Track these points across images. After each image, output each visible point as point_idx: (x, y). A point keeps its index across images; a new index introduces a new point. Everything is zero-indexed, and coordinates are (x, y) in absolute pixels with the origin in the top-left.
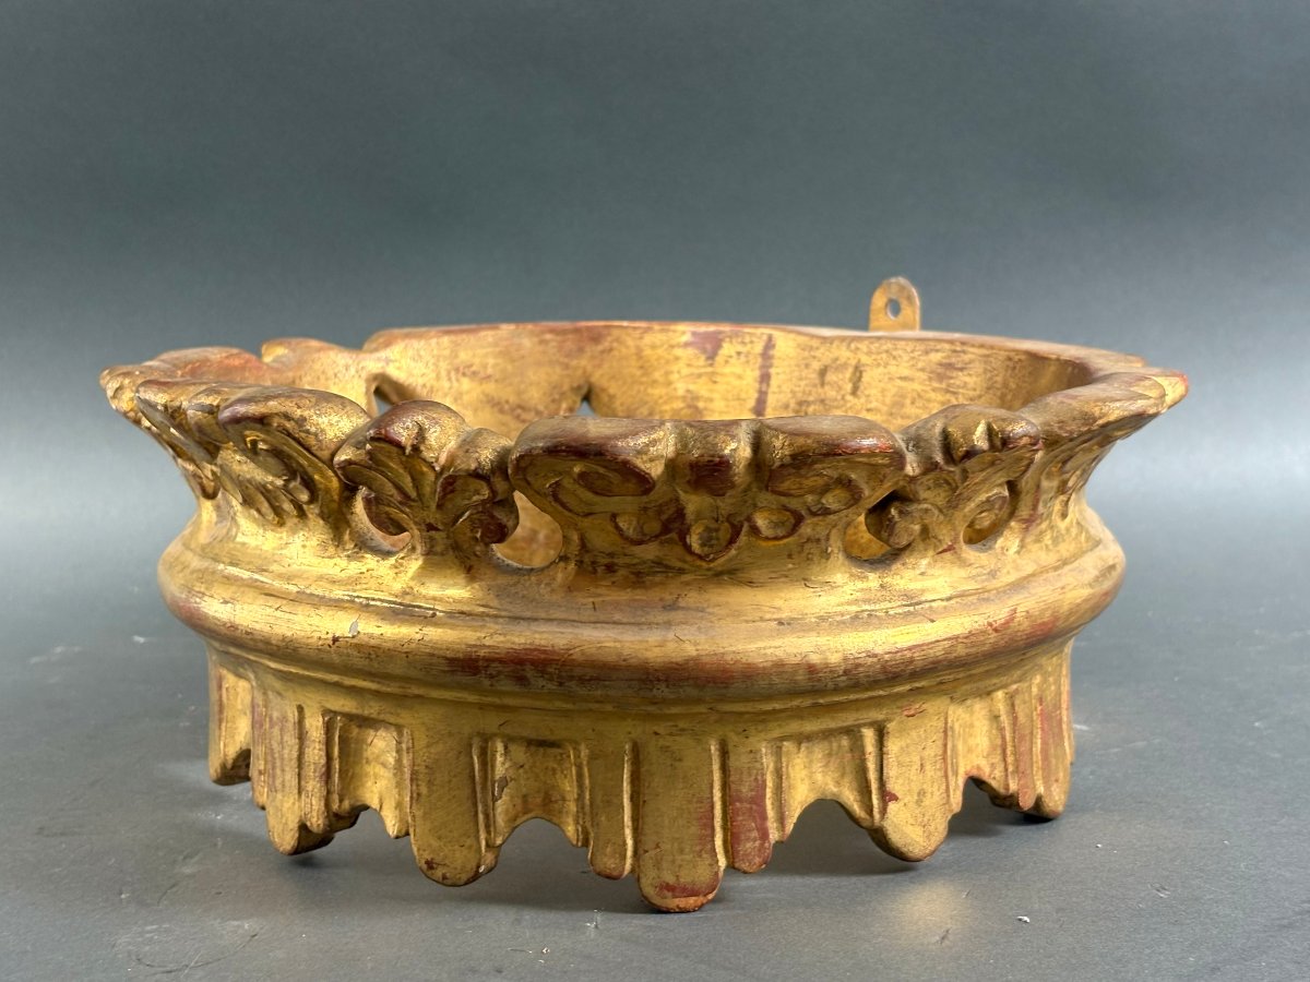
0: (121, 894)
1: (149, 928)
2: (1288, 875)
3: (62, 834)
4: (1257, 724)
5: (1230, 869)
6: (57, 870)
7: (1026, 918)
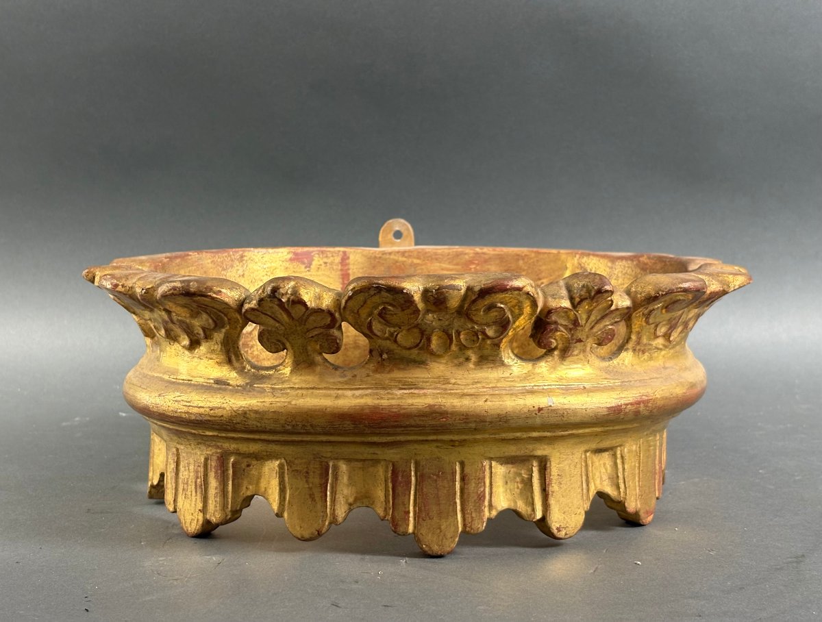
0: (141, 542)
1: (161, 559)
2: (779, 545)
3: (101, 513)
4: (761, 471)
5: (748, 542)
6: (103, 530)
7: (639, 563)
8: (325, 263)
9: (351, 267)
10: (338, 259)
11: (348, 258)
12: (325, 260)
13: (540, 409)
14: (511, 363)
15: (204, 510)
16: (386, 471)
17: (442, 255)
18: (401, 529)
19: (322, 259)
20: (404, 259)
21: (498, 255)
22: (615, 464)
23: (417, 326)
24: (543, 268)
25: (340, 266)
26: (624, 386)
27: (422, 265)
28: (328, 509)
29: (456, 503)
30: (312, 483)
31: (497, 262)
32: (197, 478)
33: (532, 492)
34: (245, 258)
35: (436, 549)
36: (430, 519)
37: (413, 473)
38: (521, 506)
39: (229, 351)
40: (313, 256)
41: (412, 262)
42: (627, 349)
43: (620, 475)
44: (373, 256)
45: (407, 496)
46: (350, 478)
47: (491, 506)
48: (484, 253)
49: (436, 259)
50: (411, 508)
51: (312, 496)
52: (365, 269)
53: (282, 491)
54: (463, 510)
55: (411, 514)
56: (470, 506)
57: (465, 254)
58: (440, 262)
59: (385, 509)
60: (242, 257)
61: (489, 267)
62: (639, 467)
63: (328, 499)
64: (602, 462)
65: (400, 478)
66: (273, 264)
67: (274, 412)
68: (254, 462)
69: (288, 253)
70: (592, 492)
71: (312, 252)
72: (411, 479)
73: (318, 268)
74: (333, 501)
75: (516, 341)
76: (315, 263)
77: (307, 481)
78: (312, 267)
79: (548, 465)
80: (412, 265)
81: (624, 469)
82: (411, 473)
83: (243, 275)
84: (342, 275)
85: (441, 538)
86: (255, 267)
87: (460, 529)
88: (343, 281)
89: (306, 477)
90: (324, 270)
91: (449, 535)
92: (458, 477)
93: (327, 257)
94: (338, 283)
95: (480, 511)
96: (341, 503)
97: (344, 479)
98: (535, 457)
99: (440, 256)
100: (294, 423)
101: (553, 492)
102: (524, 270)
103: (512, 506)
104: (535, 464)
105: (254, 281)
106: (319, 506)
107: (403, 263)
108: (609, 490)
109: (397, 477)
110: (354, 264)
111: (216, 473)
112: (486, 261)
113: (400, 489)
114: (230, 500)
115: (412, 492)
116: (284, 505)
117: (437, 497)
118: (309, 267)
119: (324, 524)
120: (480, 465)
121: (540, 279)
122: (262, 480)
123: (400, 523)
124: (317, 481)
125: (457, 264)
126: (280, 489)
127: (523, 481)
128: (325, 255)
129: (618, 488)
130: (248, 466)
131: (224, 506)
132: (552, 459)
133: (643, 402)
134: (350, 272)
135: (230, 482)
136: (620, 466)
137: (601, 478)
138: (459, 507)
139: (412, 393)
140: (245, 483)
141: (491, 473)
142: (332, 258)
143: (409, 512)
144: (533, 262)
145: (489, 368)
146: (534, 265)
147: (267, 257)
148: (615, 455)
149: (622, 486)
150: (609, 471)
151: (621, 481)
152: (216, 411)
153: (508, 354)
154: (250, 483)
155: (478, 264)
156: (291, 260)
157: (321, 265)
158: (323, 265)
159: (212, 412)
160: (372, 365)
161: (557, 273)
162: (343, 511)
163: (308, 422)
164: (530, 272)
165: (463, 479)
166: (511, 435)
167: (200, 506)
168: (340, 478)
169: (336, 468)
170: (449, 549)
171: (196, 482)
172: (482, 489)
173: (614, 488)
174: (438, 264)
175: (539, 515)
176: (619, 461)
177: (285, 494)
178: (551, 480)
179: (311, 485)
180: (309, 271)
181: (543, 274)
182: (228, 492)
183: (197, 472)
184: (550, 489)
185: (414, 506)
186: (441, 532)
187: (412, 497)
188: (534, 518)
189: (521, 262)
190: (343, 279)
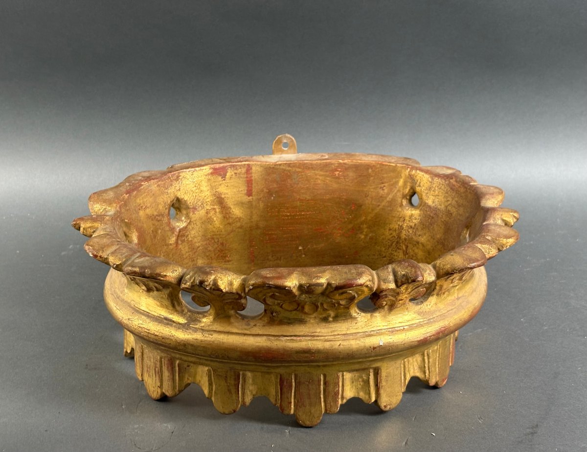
0: (122, 406)
3: (95, 369)
5: (505, 407)
7: (434, 433)
8: (236, 173)
9: (253, 175)
10: (244, 170)
11: (251, 169)
12: (236, 171)
13: (374, 348)
14: (357, 316)
15: (161, 387)
16: (277, 378)
17: (316, 165)
18: (286, 412)
19: (233, 171)
20: (290, 168)
21: (355, 165)
22: (424, 360)
23: (295, 301)
24: (385, 175)
25: (246, 174)
26: (429, 323)
27: (302, 172)
28: (240, 399)
29: (321, 397)
30: (230, 383)
31: (354, 169)
32: (156, 367)
33: (369, 387)
34: (180, 177)
35: (308, 423)
36: (304, 406)
37: (293, 381)
38: (362, 395)
39: (173, 300)
40: (227, 170)
41: (295, 170)
42: (433, 295)
43: (426, 366)
44: (268, 166)
45: (290, 394)
46: (253, 380)
47: (343, 398)
48: (344, 164)
49: (312, 168)
50: (293, 401)
51: (229, 391)
52: (263, 176)
53: (210, 384)
54: (325, 401)
55: (293, 404)
56: (330, 399)
57: (332, 164)
58: (314, 170)
59: (276, 400)
60: (178, 177)
61: (348, 173)
62: (439, 356)
63: (240, 393)
64: (414, 360)
65: (285, 383)
66: (200, 178)
67: (204, 347)
68: (192, 365)
69: (211, 168)
70: (408, 378)
71: (226, 166)
72: (292, 384)
73: (231, 177)
74: (243, 394)
75: (366, 224)
76: (228, 175)
77: (226, 382)
78: (226, 177)
79: (380, 371)
80: (295, 172)
81: (429, 362)
82: (292, 381)
83: (179, 190)
84: (247, 181)
85: (311, 417)
86: (187, 183)
87: (323, 412)
88: (248, 185)
89: (225, 379)
90: (235, 179)
91: (316, 416)
92: (322, 383)
93: (236, 169)
94: (245, 187)
95: (336, 401)
96: (248, 395)
97: (250, 381)
98: (371, 368)
99: (315, 166)
100: (217, 354)
101: (382, 386)
102: (372, 176)
103: (357, 396)
104: (371, 371)
105: (187, 192)
106: (234, 396)
107: (289, 171)
108: (419, 374)
109: (283, 382)
110: (255, 173)
111: (168, 368)
112: (346, 169)
113: (285, 390)
114: (177, 384)
115: (293, 391)
116: (212, 393)
117: (309, 394)
118: (225, 177)
119: (238, 406)
120: (336, 376)
121: (383, 183)
122: (197, 375)
123: (285, 409)
124: (233, 382)
125: (327, 172)
126: (209, 383)
127: (363, 381)
128: (235, 168)
129: (425, 373)
130: (188, 366)
131: (174, 388)
132: (382, 368)
133: (442, 332)
134: (253, 178)
135: (177, 374)
136: (426, 361)
137: (414, 369)
138: (322, 400)
139: (292, 339)
140: (187, 376)
141: (343, 379)
142: (240, 170)
143: (291, 403)
144: (378, 171)
145: (342, 320)
146: (379, 173)
147: (195, 174)
148: (423, 355)
149: (427, 371)
150: (419, 364)
151: (427, 368)
152: (167, 340)
153: (355, 310)
154: (189, 376)
155: (340, 171)
156: (212, 174)
157: (232, 175)
158: (234, 175)
159: (163, 340)
160: (266, 318)
161: (394, 180)
162: (250, 399)
163: (225, 355)
164: (376, 177)
165: (325, 383)
166: (356, 361)
167: (159, 384)
168: (247, 381)
169: (244, 376)
170: (316, 423)
171: (155, 369)
172: (337, 389)
173: (422, 373)
174: (313, 171)
175: (373, 399)
176: (426, 358)
177: (212, 386)
178: (381, 380)
179: (228, 384)
180: (224, 180)
181: (385, 180)
182: (176, 380)
183: (156, 364)
184: (380, 385)
185: (294, 399)
186: (311, 414)
187: (293, 394)
188: (370, 402)
189: (370, 170)
190: (248, 183)
